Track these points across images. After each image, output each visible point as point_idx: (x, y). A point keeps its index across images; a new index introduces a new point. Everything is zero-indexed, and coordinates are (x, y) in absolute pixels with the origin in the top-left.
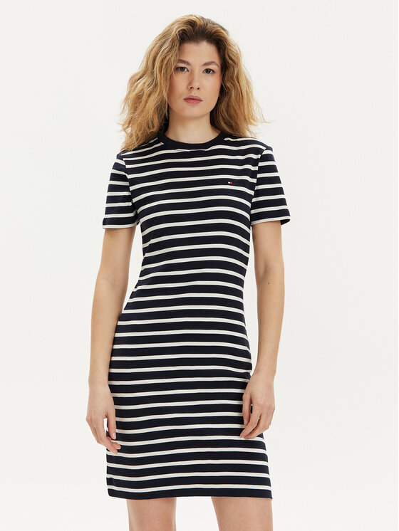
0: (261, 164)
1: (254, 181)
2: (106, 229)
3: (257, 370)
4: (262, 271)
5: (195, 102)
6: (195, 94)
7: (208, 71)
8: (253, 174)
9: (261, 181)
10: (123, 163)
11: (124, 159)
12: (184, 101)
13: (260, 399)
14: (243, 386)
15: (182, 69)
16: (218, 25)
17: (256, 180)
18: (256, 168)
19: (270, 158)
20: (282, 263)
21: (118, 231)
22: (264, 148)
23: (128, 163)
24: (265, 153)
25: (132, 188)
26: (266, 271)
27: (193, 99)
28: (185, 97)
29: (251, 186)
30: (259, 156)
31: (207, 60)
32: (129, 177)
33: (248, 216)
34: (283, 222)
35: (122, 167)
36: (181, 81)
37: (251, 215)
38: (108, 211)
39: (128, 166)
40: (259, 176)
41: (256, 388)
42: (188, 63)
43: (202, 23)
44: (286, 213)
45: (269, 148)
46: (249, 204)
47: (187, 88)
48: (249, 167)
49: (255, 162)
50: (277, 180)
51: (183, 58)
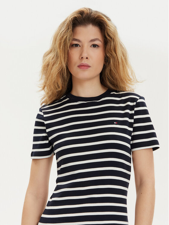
0: (136, 109)
1: (132, 121)
2: (33, 160)
5: (85, 67)
6: (85, 62)
7: (95, 46)
8: (131, 116)
9: (137, 121)
10: (42, 114)
11: (43, 111)
12: (77, 67)
15: (77, 45)
16: (99, 12)
17: (133, 120)
18: (133, 112)
19: (143, 104)
21: (40, 160)
22: (138, 98)
23: (45, 113)
24: (139, 101)
25: (48, 130)
27: (84, 66)
28: (78, 64)
29: (130, 125)
30: (135, 103)
31: (93, 38)
32: (46, 122)
33: (129, 146)
34: (154, 149)
35: (41, 117)
36: (75, 54)
37: (131, 145)
38: (35, 147)
39: (45, 116)
40: (135, 117)
42: (79, 41)
43: (88, 12)
44: (156, 142)
45: (141, 98)
46: (130, 138)
47: (79, 58)
48: (128, 111)
49: (132, 108)
50: (148, 120)
51: (76, 38)
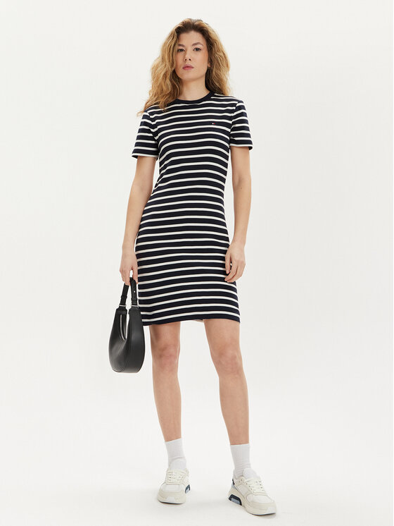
1: (230, 122)
3: (234, 240)
4: (237, 181)
6: (189, 63)
7: (197, 49)
8: (231, 119)
10: (147, 114)
11: (148, 111)
12: (182, 69)
13: (236, 257)
14: (225, 252)
15: (182, 50)
17: (232, 122)
18: (233, 115)
19: (243, 107)
20: (250, 176)
23: (151, 113)
24: (238, 105)
26: (240, 181)
27: (188, 67)
28: (183, 66)
29: (229, 126)
30: (234, 108)
31: (195, 42)
32: (152, 123)
34: (250, 148)
36: (180, 57)
39: (151, 117)
40: (235, 119)
41: (233, 251)
42: (183, 46)
44: (250, 142)
45: (239, 102)
47: (183, 61)
48: (227, 114)
49: (232, 112)
51: (181, 43)
